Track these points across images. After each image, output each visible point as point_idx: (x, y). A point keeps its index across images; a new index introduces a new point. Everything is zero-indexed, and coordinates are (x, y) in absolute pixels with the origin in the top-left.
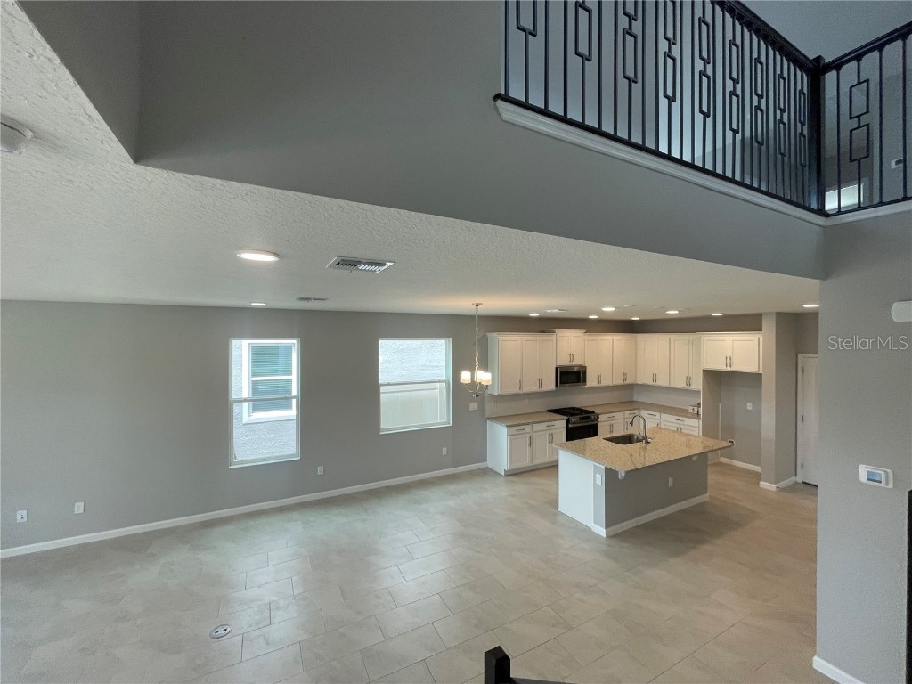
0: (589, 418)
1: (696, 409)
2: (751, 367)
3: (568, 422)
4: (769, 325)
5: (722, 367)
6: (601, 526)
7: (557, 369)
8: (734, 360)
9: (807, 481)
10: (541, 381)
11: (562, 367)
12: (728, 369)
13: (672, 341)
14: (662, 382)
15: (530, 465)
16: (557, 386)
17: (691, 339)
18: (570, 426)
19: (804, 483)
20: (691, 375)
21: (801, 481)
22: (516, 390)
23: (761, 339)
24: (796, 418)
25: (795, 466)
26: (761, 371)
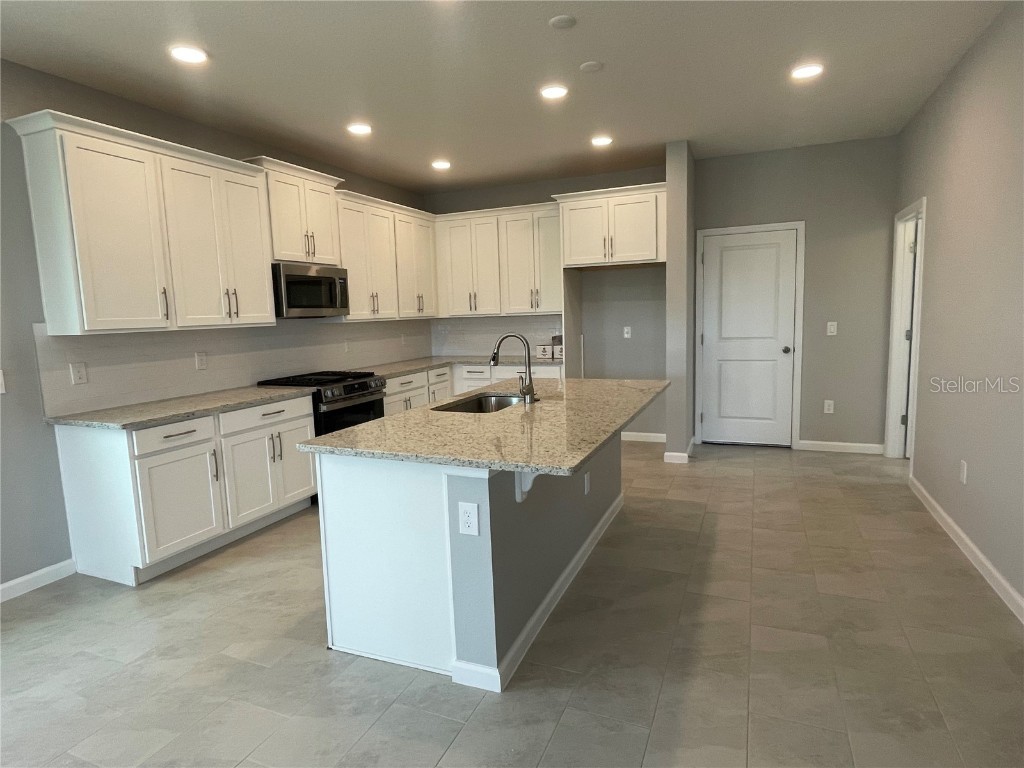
0: (364, 387)
1: (549, 349)
2: (644, 254)
3: (317, 399)
4: (677, 171)
5: (597, 258)
6: (488, 664)
7: (275, 268)
8: (616, 242)
9: (707, 440)
10: (231, 295)
11: (290, 265)
12: (609, 261)
13: (502, 225)
14: (487, 308)
15: (220, 531)
16: (278, 313)
17: (536, 215)
18: (324, 408)
19: (704, 443)
20: (538, 287)
21: (700, 442)
22: (154, 320)
23: (663, 197)
24: (694, 340)
25: (693, 419)
26: (661, 259)
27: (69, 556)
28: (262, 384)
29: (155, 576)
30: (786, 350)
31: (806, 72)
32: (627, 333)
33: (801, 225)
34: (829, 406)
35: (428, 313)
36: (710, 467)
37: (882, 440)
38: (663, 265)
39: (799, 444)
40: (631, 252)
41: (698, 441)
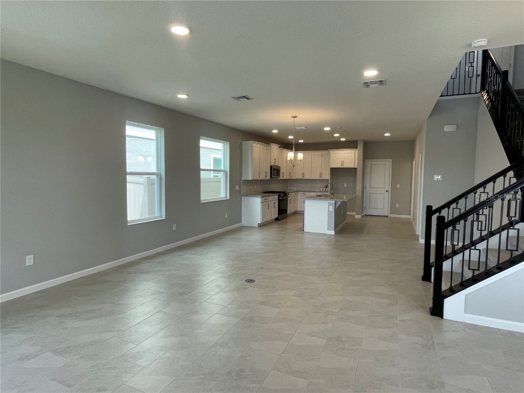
2: (352, 165)
3: (279, 196)
4: (360, 146)
5: (339, 166)
6: (332, 230)
7: (271, 167)
8: (345, 162)
9: (366, 214)
10: (266, 173)
11: (273, 166)
12: (342, 167)
14: (307, 177)
16: (271, 177)
18: (280, 198)
20: (322, 172)
22: (258, 177)
23: (357, 152)
24: (363, 188)
25: (363, 208)
26: (356, 167)
27: (241, 222)
28: (264, 193)
29: (262, 225)
30: (387, 191)
31: (387, 135)
32: (345, 185)
33: (391, 160)
34: (397, 206)
35: (291, 178)
36: (367, 218)
37: (410, 215)
38: (356, 168)
39: (390, 215)
40: (348, 165)
41: (364, 214)
